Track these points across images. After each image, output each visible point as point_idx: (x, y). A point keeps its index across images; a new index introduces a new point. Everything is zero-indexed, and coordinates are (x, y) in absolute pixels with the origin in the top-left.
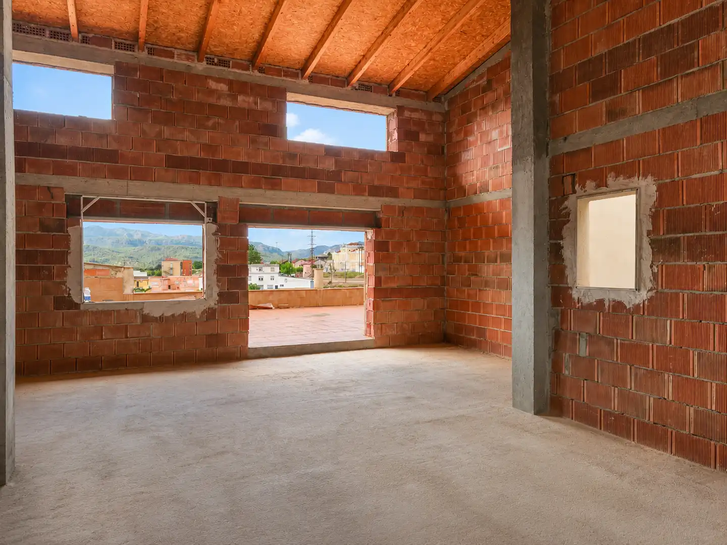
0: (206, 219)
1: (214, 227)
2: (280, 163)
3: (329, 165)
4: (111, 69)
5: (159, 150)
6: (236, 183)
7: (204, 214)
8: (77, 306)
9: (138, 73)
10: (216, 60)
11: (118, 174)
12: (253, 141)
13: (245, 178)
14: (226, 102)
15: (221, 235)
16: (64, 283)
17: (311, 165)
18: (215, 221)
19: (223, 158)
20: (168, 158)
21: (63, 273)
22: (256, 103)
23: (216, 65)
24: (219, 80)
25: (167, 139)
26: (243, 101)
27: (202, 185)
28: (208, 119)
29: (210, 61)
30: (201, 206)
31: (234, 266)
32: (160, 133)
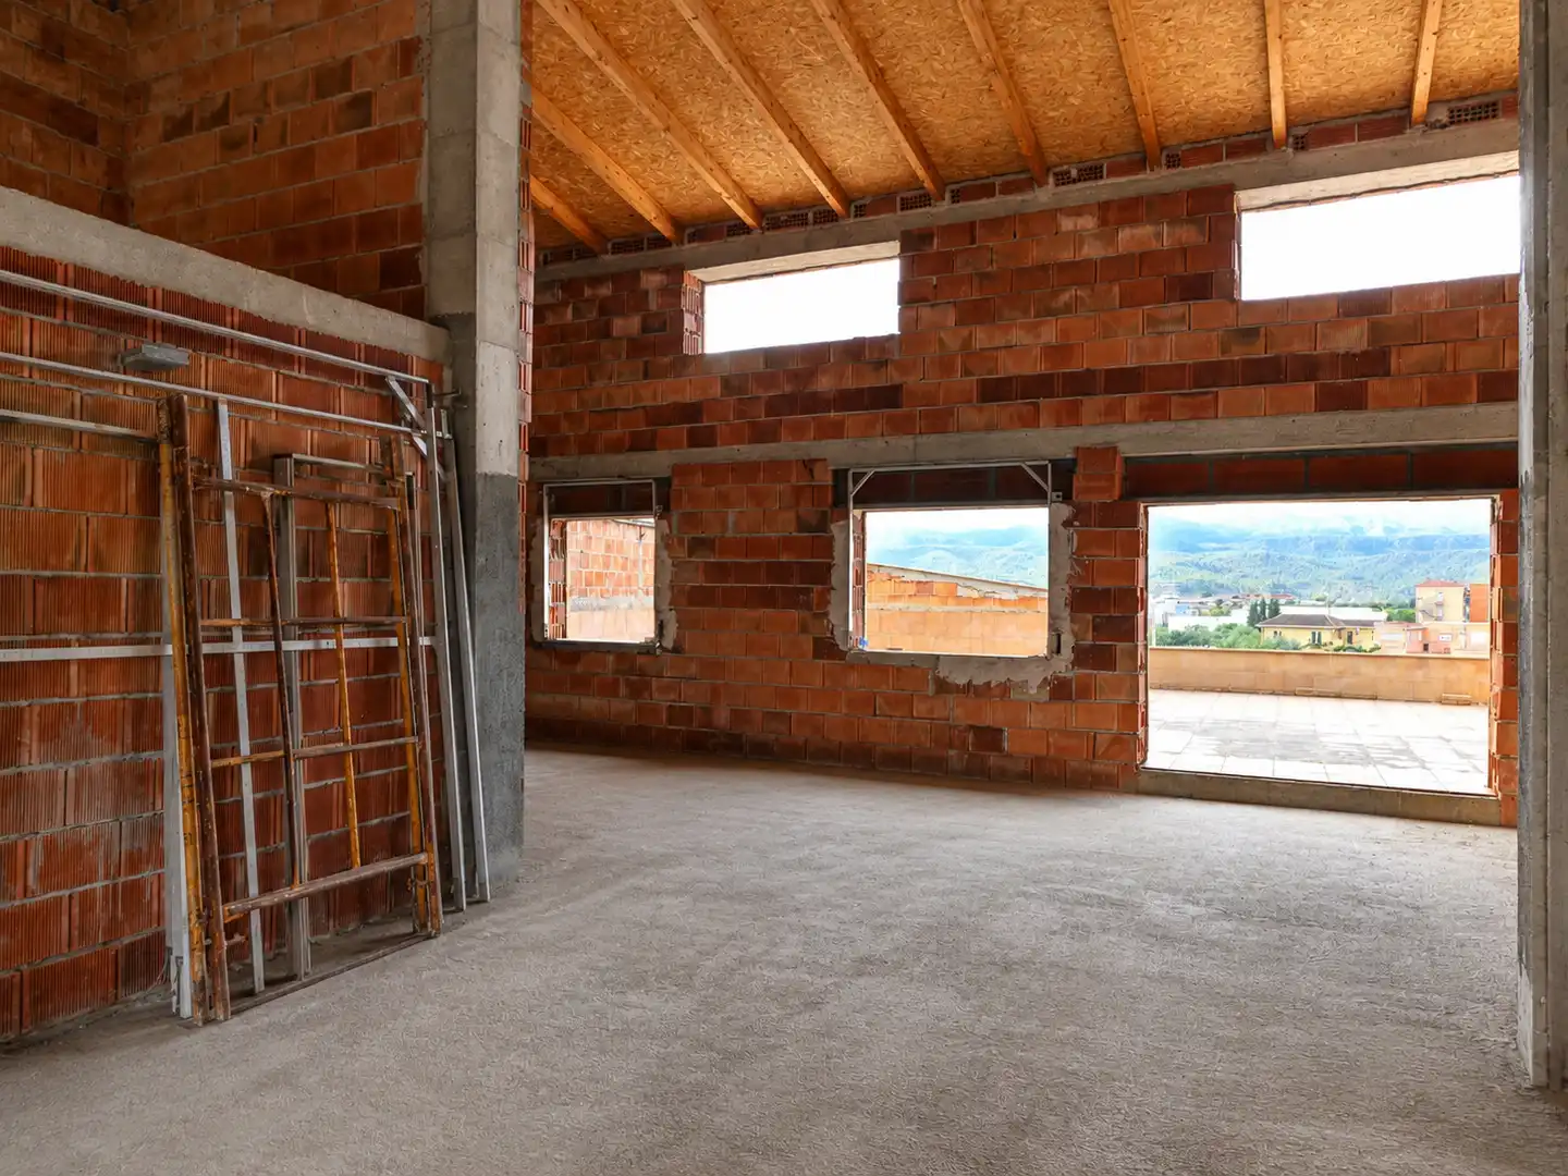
0: (1051, 495)
1: (1066, 511)
2: (1216, 356)
3: (1352, 338)
4: (894, 247)
5: (967, 372)
6: (1113, 414)
7: (1048, 488)
8: (842, 655)
9: (936, 240)
10: (1074, 173)
11: (902, 427)
12: (1152, 321)
13: (1132, 402)
14: (1092, 251)
15: (1081, 526)
16: (826, 614)
17: (1300, 347)
18: (1067, 498)
19: (1085, 366)
20: (983, 383)
21: (824, 602)
22: (1159, 236)
23: (1074, 181)
24: (1077, 211)
25: (981, 349)
26: (1130, 237)
27: (1044, 427)
28: (1055, 294)
29: (1063, 179)
30: (1041, 470)
31: (1108, 591)
32: (967, 342)
